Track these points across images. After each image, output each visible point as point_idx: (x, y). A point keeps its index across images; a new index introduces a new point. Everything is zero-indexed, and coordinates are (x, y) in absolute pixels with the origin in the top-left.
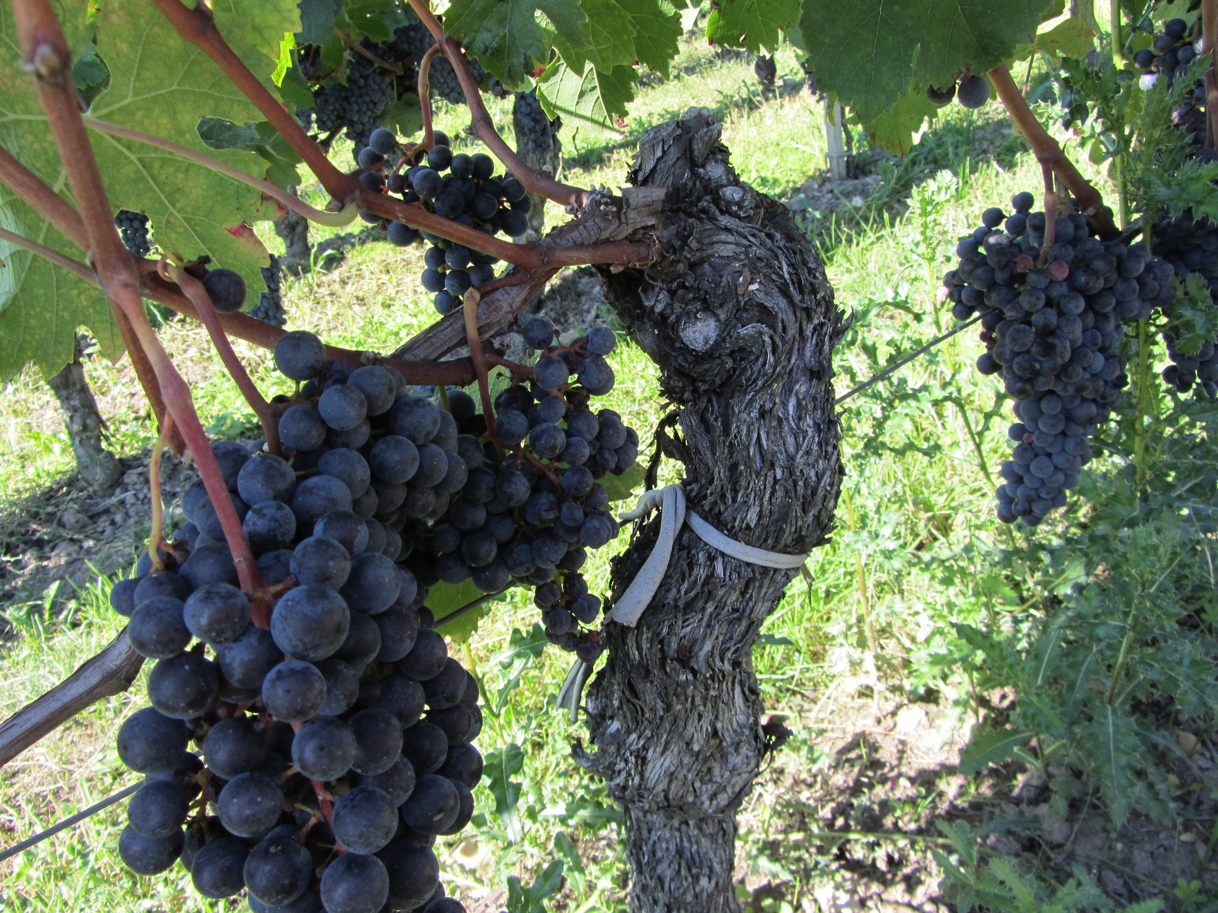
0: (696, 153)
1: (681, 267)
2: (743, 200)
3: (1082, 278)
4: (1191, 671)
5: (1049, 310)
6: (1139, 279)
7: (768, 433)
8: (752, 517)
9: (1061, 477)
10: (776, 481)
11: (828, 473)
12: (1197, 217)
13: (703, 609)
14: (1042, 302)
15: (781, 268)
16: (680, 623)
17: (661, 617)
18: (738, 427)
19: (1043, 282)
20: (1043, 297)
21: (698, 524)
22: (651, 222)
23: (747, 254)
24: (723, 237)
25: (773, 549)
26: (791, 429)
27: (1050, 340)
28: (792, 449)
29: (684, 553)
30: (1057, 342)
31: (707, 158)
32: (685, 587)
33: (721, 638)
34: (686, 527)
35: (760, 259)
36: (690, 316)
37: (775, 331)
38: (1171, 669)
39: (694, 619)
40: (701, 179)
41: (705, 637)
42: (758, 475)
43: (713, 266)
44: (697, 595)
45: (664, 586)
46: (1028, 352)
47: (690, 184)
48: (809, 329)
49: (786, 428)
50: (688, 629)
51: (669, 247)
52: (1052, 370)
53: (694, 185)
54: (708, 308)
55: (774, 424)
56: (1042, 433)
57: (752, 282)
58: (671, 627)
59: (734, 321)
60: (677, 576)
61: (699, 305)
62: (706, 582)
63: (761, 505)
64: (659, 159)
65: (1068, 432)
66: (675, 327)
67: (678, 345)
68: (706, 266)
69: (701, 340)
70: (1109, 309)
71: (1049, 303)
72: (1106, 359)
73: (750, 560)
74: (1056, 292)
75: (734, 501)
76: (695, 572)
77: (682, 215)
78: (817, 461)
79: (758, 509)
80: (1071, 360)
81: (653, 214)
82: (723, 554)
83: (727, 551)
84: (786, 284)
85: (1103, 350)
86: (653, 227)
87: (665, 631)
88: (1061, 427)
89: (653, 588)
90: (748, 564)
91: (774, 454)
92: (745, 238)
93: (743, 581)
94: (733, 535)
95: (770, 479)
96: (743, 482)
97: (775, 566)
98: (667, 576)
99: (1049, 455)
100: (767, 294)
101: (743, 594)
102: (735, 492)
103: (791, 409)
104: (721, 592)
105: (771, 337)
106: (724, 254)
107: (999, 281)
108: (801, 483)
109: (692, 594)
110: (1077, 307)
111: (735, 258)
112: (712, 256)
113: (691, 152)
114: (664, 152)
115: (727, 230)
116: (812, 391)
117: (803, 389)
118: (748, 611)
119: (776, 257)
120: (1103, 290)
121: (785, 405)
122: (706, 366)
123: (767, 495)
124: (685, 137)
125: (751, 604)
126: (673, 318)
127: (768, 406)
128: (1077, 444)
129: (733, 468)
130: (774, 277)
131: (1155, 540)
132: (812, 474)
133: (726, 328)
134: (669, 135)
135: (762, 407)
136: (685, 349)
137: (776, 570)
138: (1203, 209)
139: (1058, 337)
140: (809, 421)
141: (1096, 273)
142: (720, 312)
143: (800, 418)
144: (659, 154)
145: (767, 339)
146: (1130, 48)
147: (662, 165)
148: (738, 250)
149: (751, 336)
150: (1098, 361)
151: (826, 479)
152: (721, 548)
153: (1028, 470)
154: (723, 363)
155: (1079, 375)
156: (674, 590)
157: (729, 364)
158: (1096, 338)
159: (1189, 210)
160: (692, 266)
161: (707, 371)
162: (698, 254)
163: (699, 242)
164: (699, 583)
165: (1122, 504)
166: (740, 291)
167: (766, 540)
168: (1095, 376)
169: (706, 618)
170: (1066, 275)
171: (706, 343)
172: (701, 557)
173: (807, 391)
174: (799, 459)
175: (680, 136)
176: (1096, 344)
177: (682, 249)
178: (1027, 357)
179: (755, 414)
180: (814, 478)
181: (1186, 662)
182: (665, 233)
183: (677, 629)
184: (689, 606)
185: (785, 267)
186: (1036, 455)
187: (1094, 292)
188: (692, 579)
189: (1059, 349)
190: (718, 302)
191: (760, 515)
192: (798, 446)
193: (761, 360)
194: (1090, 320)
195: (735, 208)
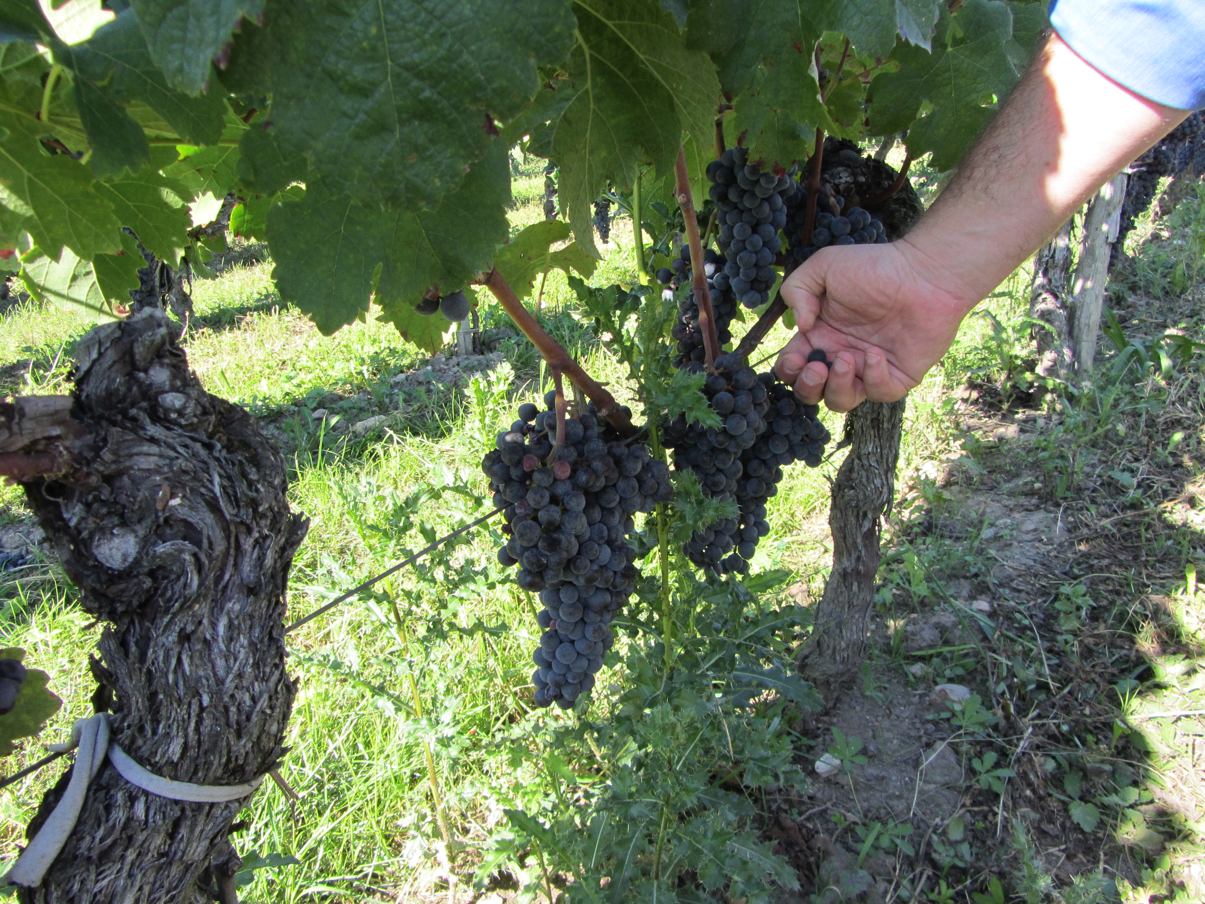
0: (137, 357)
1: (94, 480)
2: (184, 407)
3: (583, 478)
4: (714, 843)
5: (553, 507)
6: (639, 478)
7: (191, 658)
8: (175, 749)
9: (584, 663)
10: (202, 709)
11: (266, 696)
12: (690, 420)
13: (123, 858)
14: (547, 499)
15: (211, 482)
16: (93, 877)
17: (70, 871)
18: (155, 652)
19: (546, 481)
20: (547, 494)
21: (120, 758)
22: (56, 431)
23: (170, 466)
24: (145, 448)
25: (203, 782)
26: (221, 651)
27: (555, 535)
28: (221, 673)
29: (102, 794)
30: (562, 537)
31: (151, 363)
32: (101, 832)
33: (147, 889)
34: (107, 762)
35: (185, 472)
36: (105, 532)
37: (200, 547)
38: (699, 842)
39: (111, 871)
40: (140, 384)
41: (125, 889)
42: (180, 701)
43: (133, 481)
44: (115, 843)
45: (76, 834)
46: (536, 546)
47: (123, 389)
48: (247, 543)
49: (216, 650)
50: (105, 882)
51: (79, 459)
52: (559, 564)
53: (129, 389)
54: (124, 523)
55: (199, 647)
56: (562, 621)
57: (173, 496)
58: (82, 882)
59: (154, 537)
60: (91, 822)
61: (116, 520)
62: (125, 827)
63: (186, 736)
64: (94, 362)
65: (586, 619)
66: (87, 543)
67: (91, 563)
68: (125, 478)
69: (118, 556)
70: (613, 505)
71: (555, 500)
72: (613, 550)
73: (178, 797)
74: (561, 489)
75: (154, 732)
76: (114, 815)
77: (104, 423)
78: (252, 684)
79: (181, 741)
80: (579, 553)
81: (61, 423)
82: (146, 793)
83: (151, 788)
84: (215, 498)
85: (610, 543)
86: (58, 437)
87: (76, 887)
88: (579, 616)
89: (63, 837)
90: (176, 802)
91: (198, 679)
92: (174, 449)
93: (169, 822)
94: (157, 770)
95: (195, 708)
96: (163, 712)
97: (211, 800)
98: (80, 822)
99: (572, 642)
100: (191, 508)
101: (172, 835)
102: (156, 722)
103: (221, 629)
104: (141, 837)
105: (195, 555)
106: (144, 466)
107: (514, 477)
108: (233, 709)
109: (109, 841)
110: (578, 505)
111: (158, 471)
112: (131, 468)
113: (132, 355)
114: (100, 354)
115: (153, 440)
116: (249, 609)
117: (237, 607)
118: (180, 854)
119: (207, 471)
120: (605, 487)
121: (214, 625)
122: (122, 586)
123: (193, 725)
124: (126, 340)
125: (182, 846)
126: (85, 534)
127: (190, 628)
128: (595, 631)
129: (152, 697)
130: (203, 490)
131: (673, 719)
132: (247, 697)
133: (145, 543)
134: (107, 337)
135: (182, 630)
136: (99, 568)
137: (212, 805)
138: (693, 414)
139: (563, 533)
140: (243, 640)
141: (595, 473)
142: (138, 527)
143: (231, 639)
144: (95, 355)
145: (187, 557)
146: (652, 266)
147: (97, 368)
148: (162, 462)
149: (170, 554)
150: (606, 553)
151: (264, 702)
152: (144, 786)
153: (554, 657)
154: (140, 583)
155: (586, 568)
156: (88, 839)
157: (148, 583)
158: (602, 532)
159: (683, 416)
160: (108, 479)
161: (123, 591)
162: (114, 467)
163: (115, 453)
164: (118, 827)
165: (646, 684)
166: (159, 506)
167: (195, 772)
168: (603, 567)
169: (127, 868)
170: (568, 474)
171: (125, 560)
172: (120, 797)
173: (241, 610)
174: (230, 684)
175: (119, 339)
176: (602, 538)
177: (94, 460)
178: (535, 551)
179: (173, 637)
180: (248, 702)
181: (710, 834)
182: (78, 443)
183: (89, 885)
184: (105, 856)
185: (217, 479)
186: (561, 642)
187: (597, 490)
188: (111, 823)
189: (564, 543)
190: (135, 518)
191: (185, 748)
192: (229, 670)
193: (182, 579)
194: (597, 514)
195: (174, 416)
